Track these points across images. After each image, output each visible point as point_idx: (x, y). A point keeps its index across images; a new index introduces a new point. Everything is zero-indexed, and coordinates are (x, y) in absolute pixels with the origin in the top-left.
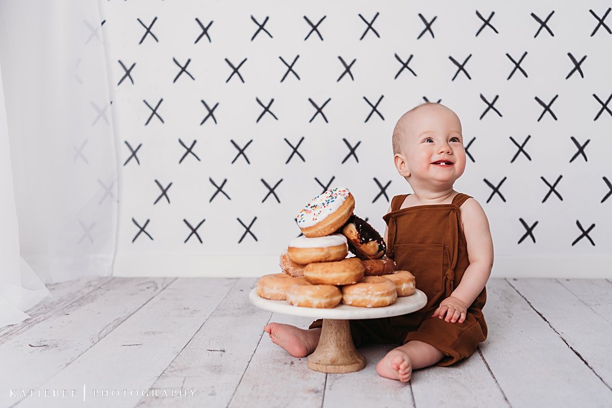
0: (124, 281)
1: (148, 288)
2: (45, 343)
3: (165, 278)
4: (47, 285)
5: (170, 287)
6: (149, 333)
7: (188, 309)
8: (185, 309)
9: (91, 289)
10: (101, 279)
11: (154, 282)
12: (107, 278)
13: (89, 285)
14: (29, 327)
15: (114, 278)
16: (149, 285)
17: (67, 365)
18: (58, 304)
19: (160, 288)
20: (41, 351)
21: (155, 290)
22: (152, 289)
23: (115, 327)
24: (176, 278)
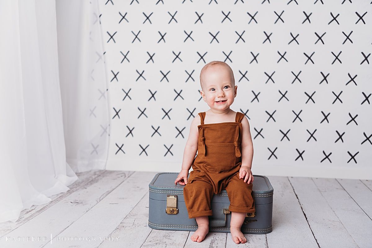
0: (111, 172)
1: (122, 176)
2: (77, 202)
3: (129, 172)
4: (76, 173)
5: (131, 176)
6: (121, 198)
7: (139, 187)
8: (137, 187)
9: (96, 176)
10: (100, 171)
11: (124, 174)
12: (103, 170)
13: (95, 174)
14: (70, 194)
15: (106, 171)
16: (122, 175)
17: (87, 211)
18: (82, 183)
19: (127, 176)
20: (76, 205)
21: (124, 178)
22: (123, 177)
23: (107, 195)
24: (135, 172)
